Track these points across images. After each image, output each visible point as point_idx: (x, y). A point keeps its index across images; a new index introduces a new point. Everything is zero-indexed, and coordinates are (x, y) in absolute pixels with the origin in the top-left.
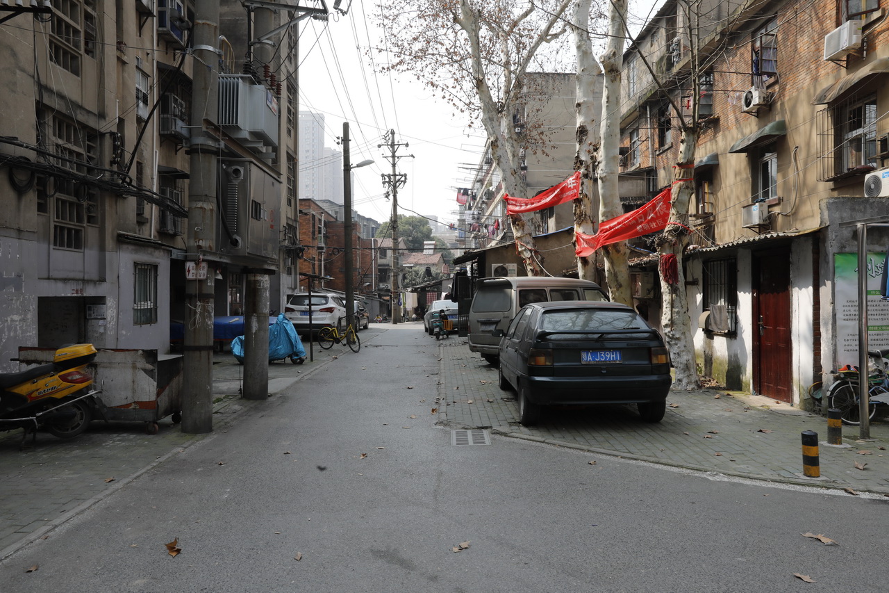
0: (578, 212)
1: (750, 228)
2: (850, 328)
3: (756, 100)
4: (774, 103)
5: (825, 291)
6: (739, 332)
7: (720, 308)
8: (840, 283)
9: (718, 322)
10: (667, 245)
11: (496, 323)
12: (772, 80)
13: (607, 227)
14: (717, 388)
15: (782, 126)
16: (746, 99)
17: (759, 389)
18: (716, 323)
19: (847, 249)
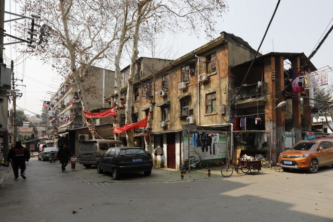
0: (115, 120)
1: (161, 127)
2: (187, 151)
3: (163, 94)
4: (167, 96)
5: (182, 144)
6: (163, 154)
7: (159, 148)
8: (185, 142)
9: (159, 152)
10: (147, 132)
11: (91, 154)
12: (167, 90)
13: (128, 126)
14: (159, 168)
15: (169, 102)
16: (161, 93)
17: (168, 167)
18: (158, 152)
19: (186, 135)
